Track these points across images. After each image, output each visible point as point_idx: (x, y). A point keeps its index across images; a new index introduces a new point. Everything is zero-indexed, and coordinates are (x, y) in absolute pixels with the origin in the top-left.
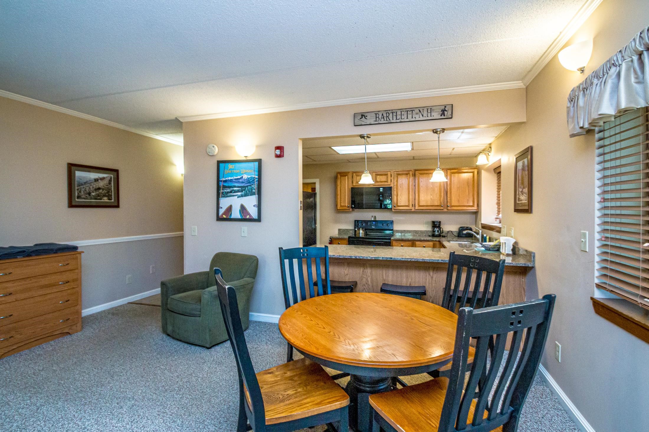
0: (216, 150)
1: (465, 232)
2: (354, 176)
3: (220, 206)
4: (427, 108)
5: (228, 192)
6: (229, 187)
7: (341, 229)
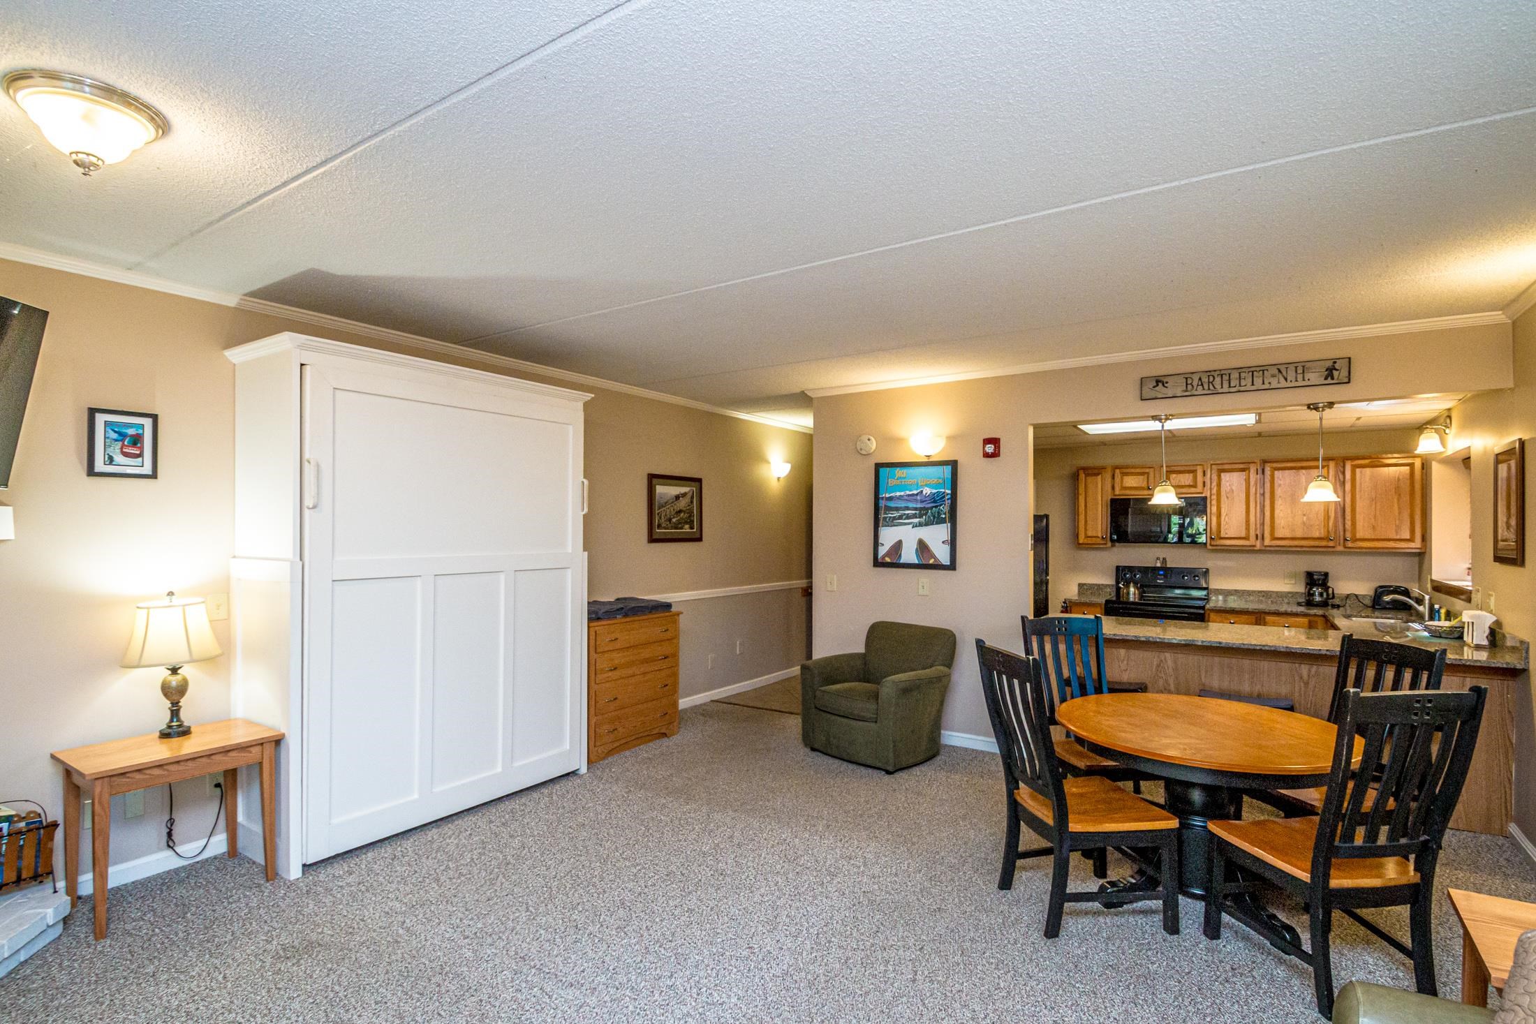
0: (873, 445)
1: (1387, 598)
2: (1116, 475)
3: (880, 541)
4: (1296, 365)
5: (894, 518)
6: (897, 509)
7: (1085, 584)
